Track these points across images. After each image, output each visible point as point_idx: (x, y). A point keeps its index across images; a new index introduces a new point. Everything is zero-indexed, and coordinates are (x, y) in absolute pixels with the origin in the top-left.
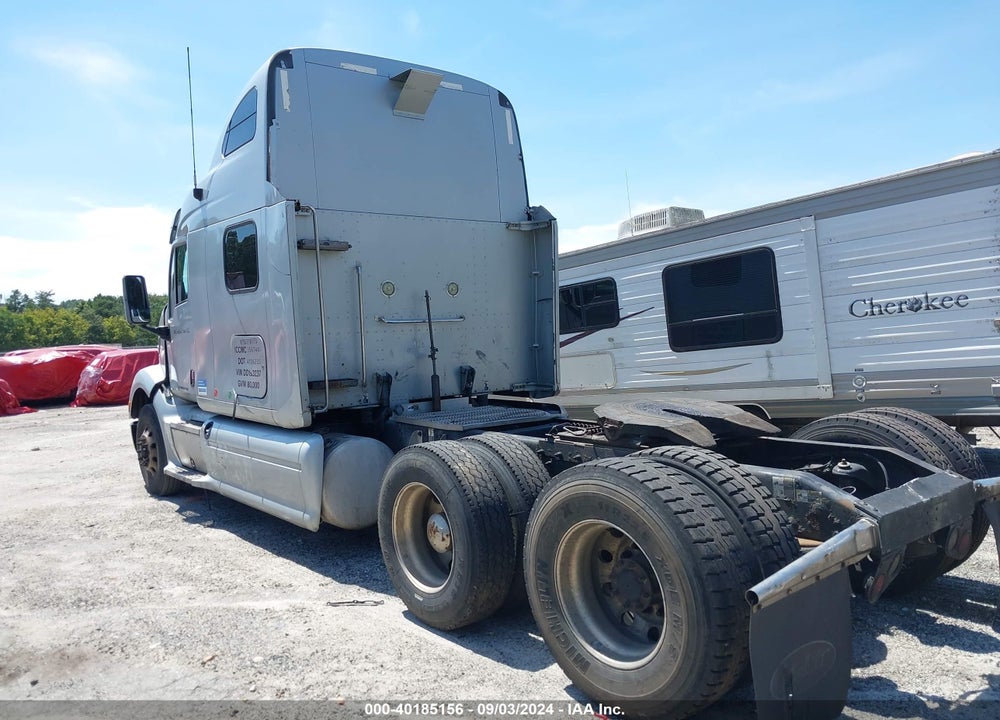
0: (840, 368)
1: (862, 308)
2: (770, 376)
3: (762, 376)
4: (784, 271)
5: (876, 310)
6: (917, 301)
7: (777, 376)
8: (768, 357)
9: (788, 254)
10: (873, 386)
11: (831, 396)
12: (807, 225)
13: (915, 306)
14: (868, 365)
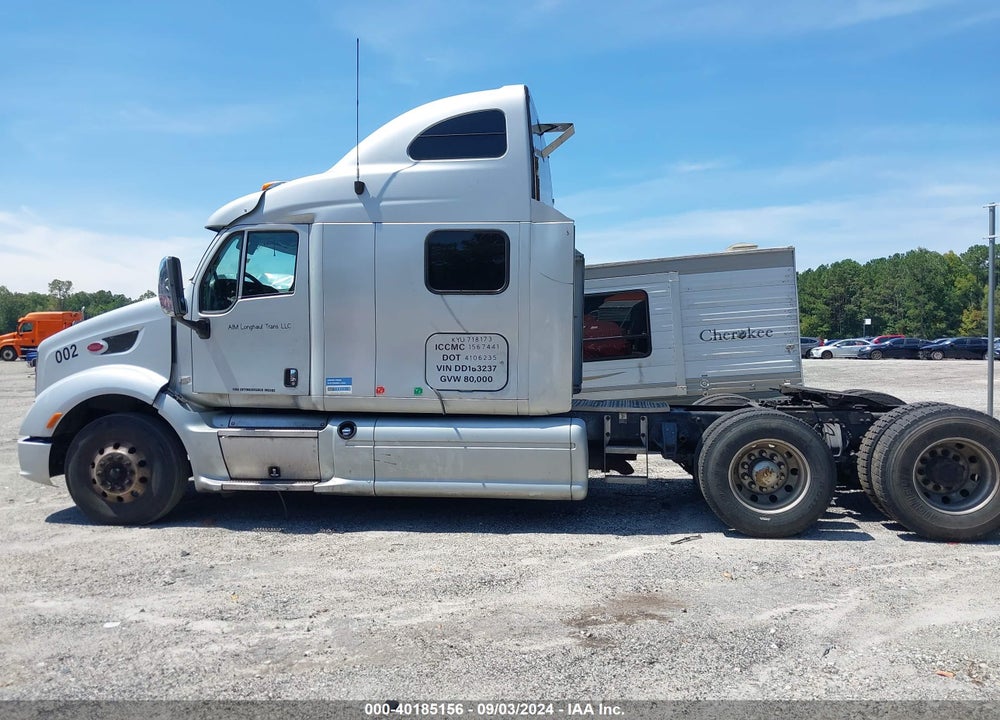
0: (693, 374)
1: (707, 335)
2: (641, 381)
3: (635, 381)
4: (654, 308)
5: (718, 337)
6: (743, 332)
7: (646, 381)
8: (640, 367)
9: (657, 296)
10: (715, 386)
11: (685, 394)
12: (673, 277)
13: (742, 336)
14: (711, 373)
